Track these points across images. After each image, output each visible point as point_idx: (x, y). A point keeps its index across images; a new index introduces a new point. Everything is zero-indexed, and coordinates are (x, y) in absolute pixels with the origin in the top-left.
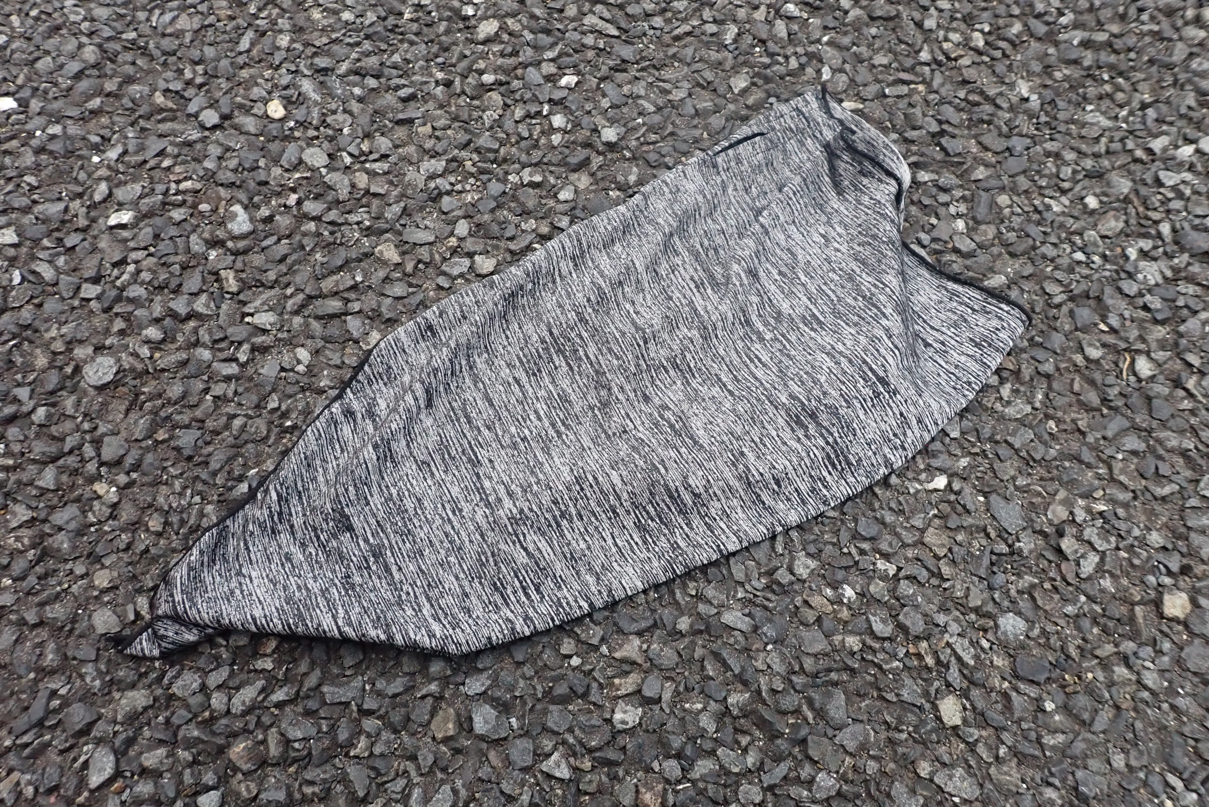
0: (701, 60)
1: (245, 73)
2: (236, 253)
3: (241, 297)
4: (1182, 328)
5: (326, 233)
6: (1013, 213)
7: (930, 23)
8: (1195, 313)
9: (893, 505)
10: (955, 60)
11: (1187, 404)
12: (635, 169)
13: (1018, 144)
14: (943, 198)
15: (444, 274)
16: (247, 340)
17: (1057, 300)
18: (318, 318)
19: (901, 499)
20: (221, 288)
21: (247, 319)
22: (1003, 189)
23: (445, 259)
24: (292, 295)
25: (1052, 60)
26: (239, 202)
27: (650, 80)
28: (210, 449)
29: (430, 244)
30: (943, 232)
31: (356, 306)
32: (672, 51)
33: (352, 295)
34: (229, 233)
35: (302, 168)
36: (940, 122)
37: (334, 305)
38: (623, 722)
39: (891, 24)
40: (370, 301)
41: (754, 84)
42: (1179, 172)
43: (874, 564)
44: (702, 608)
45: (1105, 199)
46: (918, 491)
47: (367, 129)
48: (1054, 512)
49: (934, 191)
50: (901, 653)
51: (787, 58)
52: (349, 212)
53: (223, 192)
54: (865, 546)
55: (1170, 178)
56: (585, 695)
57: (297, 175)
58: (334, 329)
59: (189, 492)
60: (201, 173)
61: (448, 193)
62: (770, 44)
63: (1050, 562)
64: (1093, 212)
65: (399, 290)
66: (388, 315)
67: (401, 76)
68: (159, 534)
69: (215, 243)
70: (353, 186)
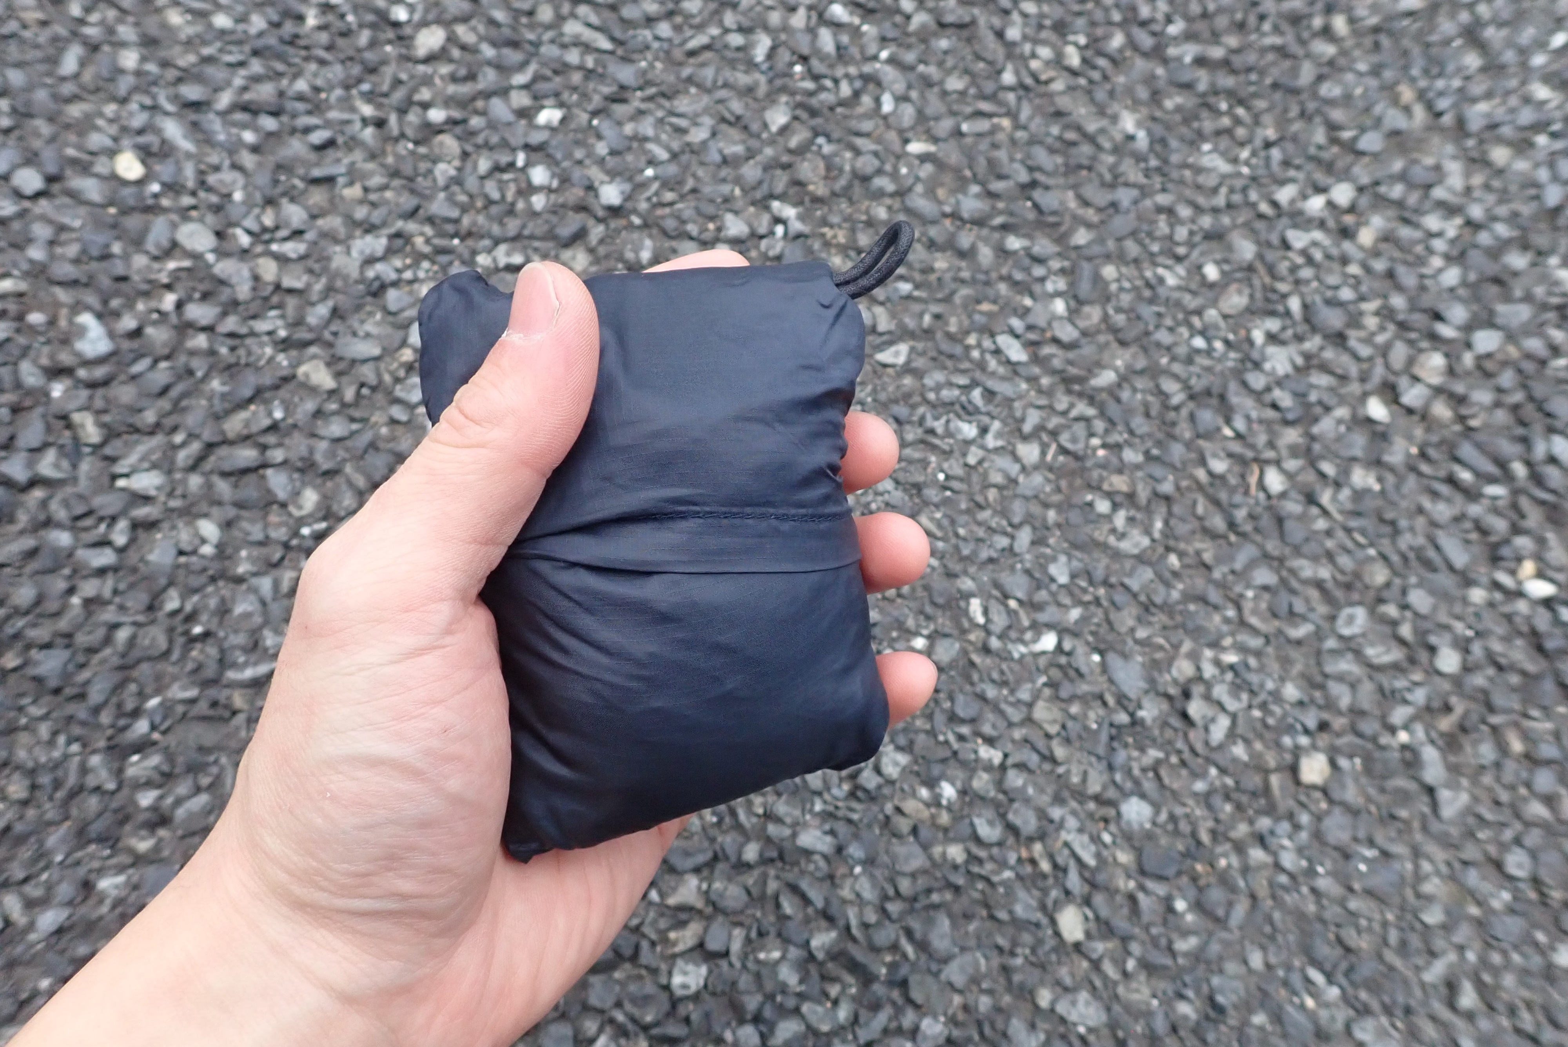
0: (726, 85)
1: (75, 111)
2: (92, 385)
3: (108, 451)
4: (1316, 430)
5: (224, 350)
6: (1121, 289)
7: (1013, 33)
8: (1328, 409)
9: (995, 675)
10: (1047, 82)
11: (1321, 524)
12: (648, 243)
13: (1125, 196)
14: (1038, 271)
15: (398, 401)
16: (124, 512)
17: (1176, 400)
18: (225, 475)
19: (1004, 666)
20: (76, 439)
21: (121, 483)
22: (1108, 258)
23: (397, 380)
24: (184, 444)
25: (1161, 84)
26: (88, 308)
27: (660, 114)
28: (85, 675)
29: (377, 359)
30: (1039, 318)
31: (278, 455)
32: (686, 72)
33: (271, 439)
34: (78, 354)
35: (177, 252)
36: (1031, 169)
37: (247, 455)
38: (685, 986)
39: (965, 33)
40: (298, 445)
41: (796, 118)
42: (1307, 230)
43: (976, 752)
44: (772, 829)
45: (1226, 267)
46: (1023, 656)
47: (269, 192)
48: (1180, 670)
49: (1027, 261)
50: (1012, 858)
51: (836, 81)
52: (254, 317)
53: (63, 295)
54: (965, 730)
55: (1299, 239)
56: (634, 958)
57: (172, 265)
58: (250, 490)
59: (62, 739)
60: (25, 266)
61: (395, 284)
62: (815, 63)
63: (1176, 730)
64: (1212, 286)
65: (336, 428)
66: (326, 465)
67: (309, 113)
68: (25, 803)
69: (57, 372)
70: (256, 278)
